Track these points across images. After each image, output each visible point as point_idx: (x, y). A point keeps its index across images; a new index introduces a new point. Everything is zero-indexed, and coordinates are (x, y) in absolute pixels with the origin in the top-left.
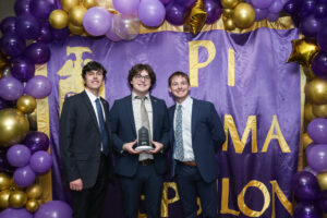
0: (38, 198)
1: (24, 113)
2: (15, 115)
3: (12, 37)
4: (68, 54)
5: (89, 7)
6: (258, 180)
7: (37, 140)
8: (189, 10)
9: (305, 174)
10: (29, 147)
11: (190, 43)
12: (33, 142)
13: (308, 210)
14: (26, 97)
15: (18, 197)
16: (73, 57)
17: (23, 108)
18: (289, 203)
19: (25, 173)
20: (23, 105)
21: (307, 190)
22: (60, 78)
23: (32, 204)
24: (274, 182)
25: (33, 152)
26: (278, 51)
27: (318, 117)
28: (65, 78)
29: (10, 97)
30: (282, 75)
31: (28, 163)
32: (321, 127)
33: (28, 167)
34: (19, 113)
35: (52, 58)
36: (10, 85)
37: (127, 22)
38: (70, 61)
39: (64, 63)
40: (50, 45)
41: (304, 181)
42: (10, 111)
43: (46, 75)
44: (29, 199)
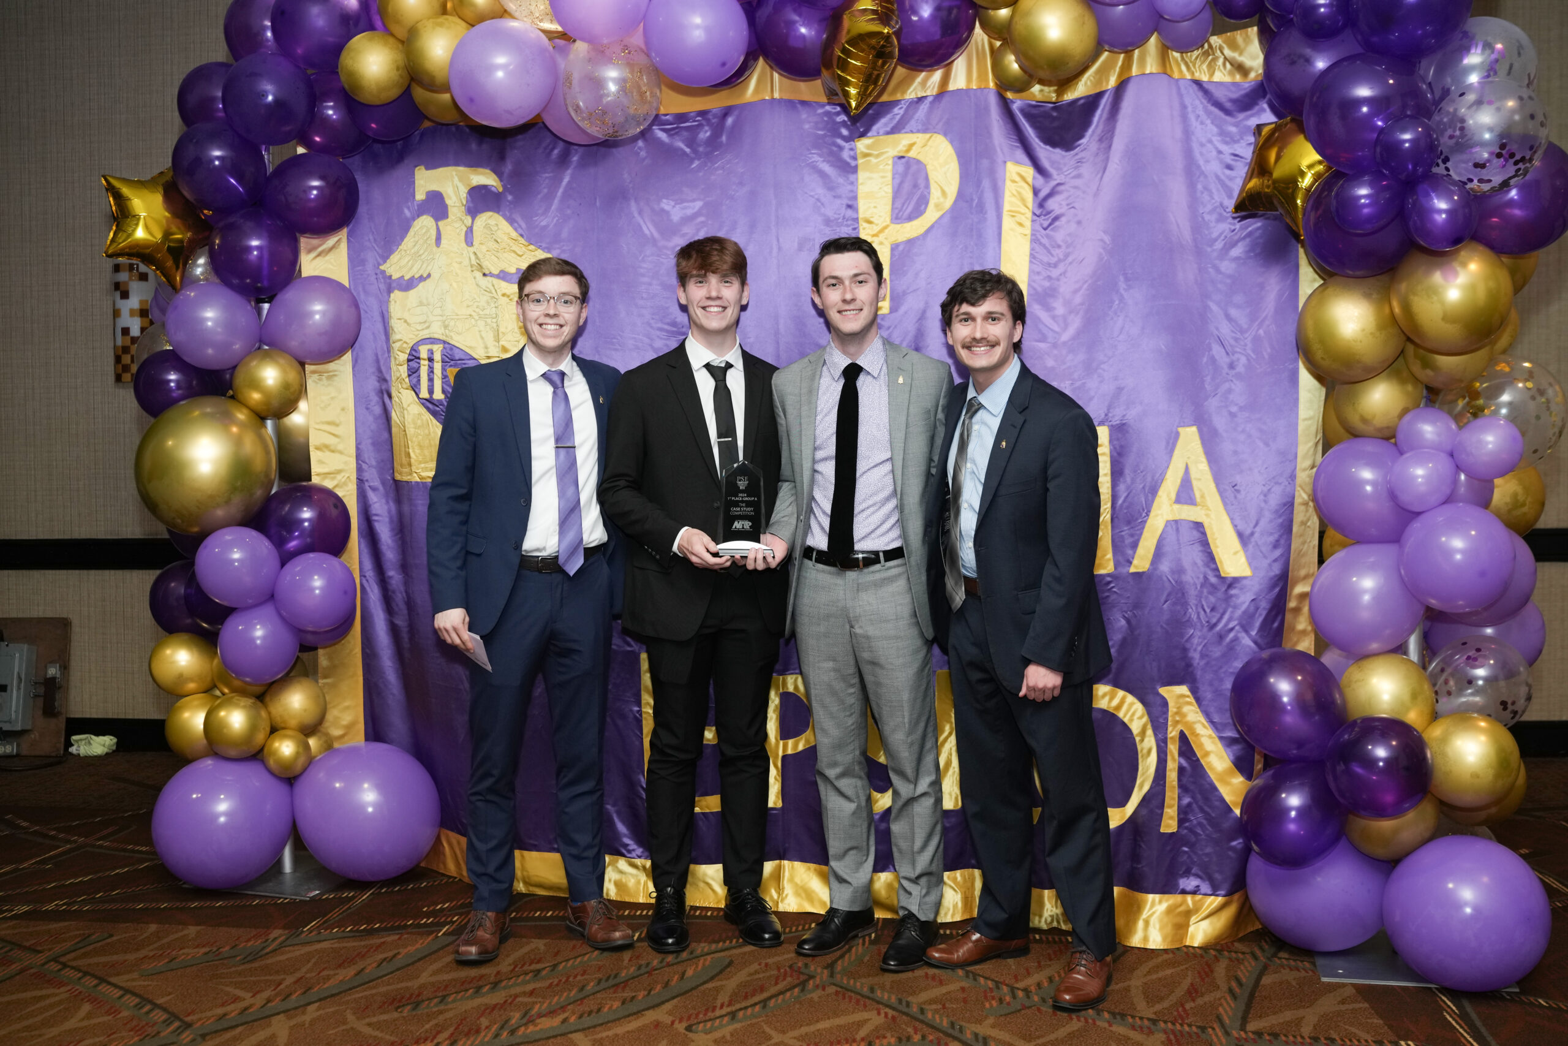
0: (309, 730)
1: (260, 417)
2: (224, 419)
3: (215, 138)
4: (420, 196)
5: (475, 20)
6: (1117, 684)
7: (306, 514)
8: (833, 20)
9: (1294, 662)
10: (279, 543)
11: (862, 145)
12: (291, 524)
13: (1294, 801)
14: (267, 356)
15: (236, 719)
16: (436, 205)
17: (256, 396)
18: (1239, 780)
19: (259, 632)
20: (256, 384)
21: (1290, 719)
22: (391, 285)
23: (286, 748)
24: (1176, 694)
25: (285, 559)
26: (1213, 167)
27: (1354, 434)
28: (408, 285)
29: (209, 356)
30: (1227, 267)
31: (270, 597)
32: (1367, 474)
33: (268, 610)
34: (241, 416)
35: (362, 209)
36: (210, 316)
37: (612, 77)
38: (424, 224)
39: (406, 228)
40: (354, 162)
41: (1284, 687)
42: (209, 406)
43: (343, 277)
44: (274, 730)
